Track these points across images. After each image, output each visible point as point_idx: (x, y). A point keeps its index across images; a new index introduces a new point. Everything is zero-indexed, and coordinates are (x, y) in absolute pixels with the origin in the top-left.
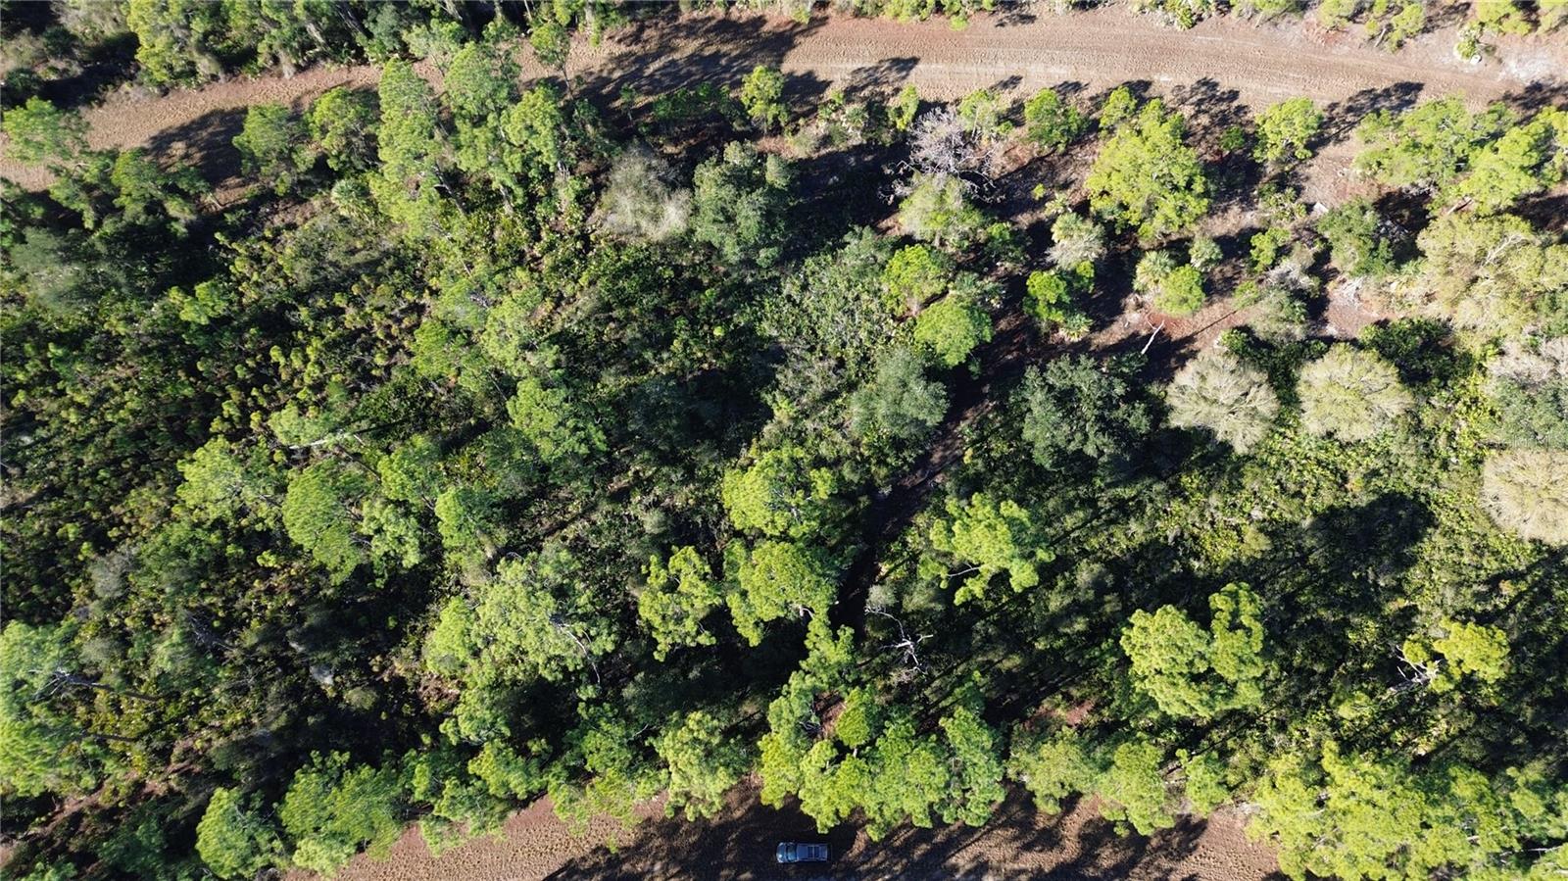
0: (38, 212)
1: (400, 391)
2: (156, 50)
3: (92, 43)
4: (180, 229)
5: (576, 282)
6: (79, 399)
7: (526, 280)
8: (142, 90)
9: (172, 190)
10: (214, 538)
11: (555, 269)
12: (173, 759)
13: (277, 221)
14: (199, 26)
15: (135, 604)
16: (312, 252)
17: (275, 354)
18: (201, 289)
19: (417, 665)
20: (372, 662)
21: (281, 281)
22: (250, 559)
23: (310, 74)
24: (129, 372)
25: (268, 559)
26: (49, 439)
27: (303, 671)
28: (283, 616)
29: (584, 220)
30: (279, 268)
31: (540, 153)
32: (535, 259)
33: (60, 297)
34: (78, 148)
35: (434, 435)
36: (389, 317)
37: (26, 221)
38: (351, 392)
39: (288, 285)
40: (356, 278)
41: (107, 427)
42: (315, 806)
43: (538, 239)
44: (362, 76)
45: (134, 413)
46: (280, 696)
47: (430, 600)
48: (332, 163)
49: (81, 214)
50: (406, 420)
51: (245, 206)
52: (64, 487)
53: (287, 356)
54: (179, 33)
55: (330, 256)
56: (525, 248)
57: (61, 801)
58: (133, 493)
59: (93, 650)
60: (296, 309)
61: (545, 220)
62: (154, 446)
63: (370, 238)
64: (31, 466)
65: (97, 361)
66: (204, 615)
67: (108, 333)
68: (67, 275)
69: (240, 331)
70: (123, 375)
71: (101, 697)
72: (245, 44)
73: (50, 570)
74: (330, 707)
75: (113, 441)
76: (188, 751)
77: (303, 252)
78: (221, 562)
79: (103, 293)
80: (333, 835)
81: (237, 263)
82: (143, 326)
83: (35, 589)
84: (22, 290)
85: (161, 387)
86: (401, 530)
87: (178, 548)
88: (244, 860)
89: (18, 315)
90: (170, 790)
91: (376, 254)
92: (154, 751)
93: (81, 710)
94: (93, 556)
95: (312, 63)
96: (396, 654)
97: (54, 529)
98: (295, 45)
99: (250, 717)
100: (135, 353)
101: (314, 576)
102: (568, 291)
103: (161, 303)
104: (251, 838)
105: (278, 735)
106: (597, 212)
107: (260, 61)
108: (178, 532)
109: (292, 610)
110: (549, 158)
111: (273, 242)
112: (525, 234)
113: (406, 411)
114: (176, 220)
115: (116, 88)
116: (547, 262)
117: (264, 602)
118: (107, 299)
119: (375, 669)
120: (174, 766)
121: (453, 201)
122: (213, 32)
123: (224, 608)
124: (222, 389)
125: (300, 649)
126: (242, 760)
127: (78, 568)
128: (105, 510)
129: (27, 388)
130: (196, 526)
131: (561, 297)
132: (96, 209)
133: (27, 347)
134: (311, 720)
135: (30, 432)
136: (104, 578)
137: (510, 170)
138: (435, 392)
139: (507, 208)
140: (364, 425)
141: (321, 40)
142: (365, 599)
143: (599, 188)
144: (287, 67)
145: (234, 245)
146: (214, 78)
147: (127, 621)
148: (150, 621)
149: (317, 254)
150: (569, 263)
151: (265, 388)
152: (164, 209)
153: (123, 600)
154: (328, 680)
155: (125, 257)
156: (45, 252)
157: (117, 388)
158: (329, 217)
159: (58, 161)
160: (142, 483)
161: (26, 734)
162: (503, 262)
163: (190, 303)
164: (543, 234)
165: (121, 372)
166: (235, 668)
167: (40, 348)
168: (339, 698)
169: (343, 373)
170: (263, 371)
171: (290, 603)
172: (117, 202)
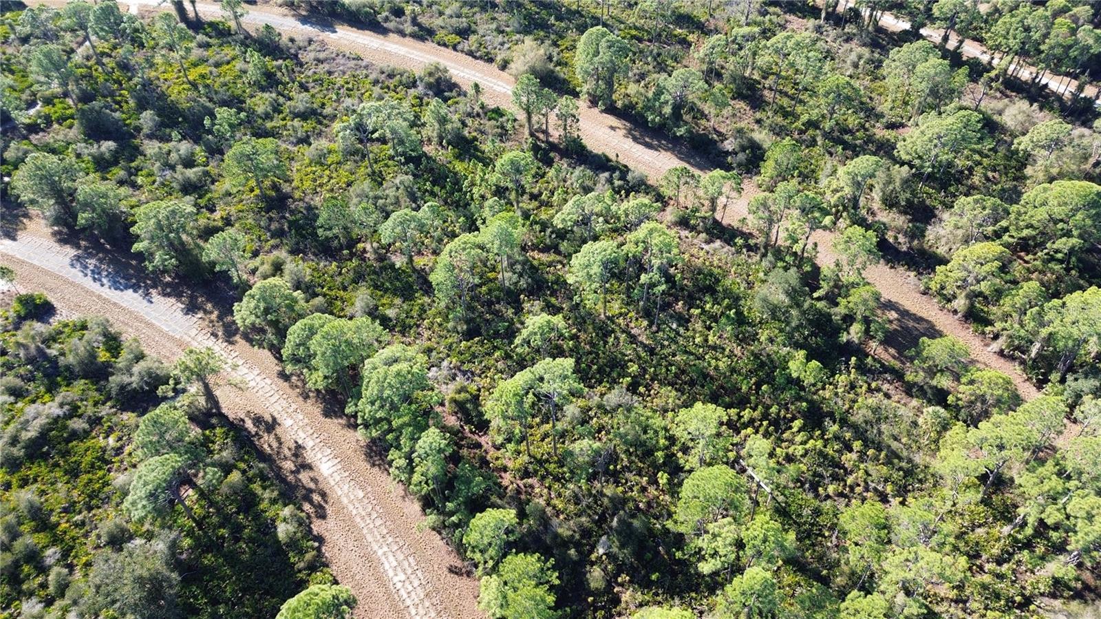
0: (808, 268)
1: (817, 512)
2: (949, 274)
3: (926, 247)
4: (844, 338)
5: (986, 608)
6: (710, 338)
7: (960, 567)
8: (917, 282)
9: (867, 321)
10: (662, 442)
11: (984, 587)
12: (525, 481)
13: (885, 387)
14: (984, 287)
15: (606, 419)
16: (879, 416)
17: (797, 424)
18: (814, 364)
19: (632, 608)
20: (624, 576)
21: (847, 406)
22: (658, 468)
23: (1002, 360)
24: (740, 354)
25: (663, 478)
26: (681, 336)
27: (601, 532)
28: (631, 505)
29: (1042, 595)
30: (855, 401)
31: (1076, 532)
32: (981, 568)
33: (765, 300)
34: (860, 266)
35: (798, 549)
36: (866, 483)
37: (799, 267)
38: (798, 480)
39: (847, 411)
40: (879, 449)
41: (701, 358)
42: (520, 575)
43: (999, 563)
44: (1027, 390)
45: (716, 368)
46: (581, 526)
47: (682, 598)
48: (950, 399)
49: (820, 288)
50: (799, 525)
51: (883, 365)
52: (656, 354)
53: (799, 431)
54: (970, 280)
55: (884, 427)
56: (984, 557)
57: (485, 433)
58: (670, 388)
59: (572, 410)
60: (834, 422)
61: (1019, 562)
62: (703, 386)
63: (913, 445)
64: (661, 334)
65: (737, 337)
66: (613, 457)
67: (757, 334)
68: (781, 298)
69: (799, 398)
70: (736, 352)
71: (547, 427)
72: (992, 317)
73: (608, 369)
74: (584, 560)
75: (694, 365)
76: (532, 487)
77: (876, 410)
78: (649, 452)
79: (779, 321)
80: (505, 597)
81: (843, 377)
82: (771, 348)
83: (595, 367)
84: (757, 284)
85: (740, 374)
86: (722, 552)
87: (647, 426)
88: (477, 547)
89: (742, 289)
90: (506, 488)
91: (905, 453)
92: (526, 468)
93: (538, 420)
94: (624, 386)
95: (1012, 358)
96: (635, 590)
97: (631, 360)
98: (1016, 342)
99: (563, 513)
100: (753, 351)
101: (664, 512)
102: (972, 605)
103: (792, 350)
104: (490, 544)
105: (556, 535)
106: (1057, 603)
107: (988, 329)
108: (657, 422)
109: (637, 508)
110: (1077, 542)
111: (870, 390)
112: (996, 551)
113: (805, 523)
114: (849, 333)
115: (909, 269)
116: (987, 578)
117: (635, 489)
118: (777, 324)
119: (620, 580)
120: (521, 483)
121: (982, 488)
122: (985, 298)
123: (623, 467)
124: (756, 406)
125: (615, 523)
126: (534, 520)
127: (614, 382)
128: (652, 380)
129: (704, 312)
130: (666, 430)
131: (965, 602)
132: (827, 293)
133: (726, 301)
134: (572, 552)
135: (679, 325)
136: (615, 396)
137: (1043, 516)
138: (831, 536)
139: (1007, 529)
140: (781, 498)
141: (1033, 355)
142: (662, 552)
143: (1078, 595)
144: (995, 346)
145: (853, 371)
146: (955, 312)
147: (595, 419)
148: (599, 431)
149: (879, 419)
150: (998, 597)
151: (772, 428)
152: (851, 325)
153: (606, 412)
154: (601, 551)
155: (808, 320)
156: (787, 282)
157: (727, 352)
158: (911, 414)
159: (844, 263)
160: (677, 390)
161: (515, 395)
162: (961, 545)
163: (801, 363)
164: (1006, 566)
165: (738, 351)
166: (589, 490)
167: (729, 308)
168: (592, 564)
169: (808, 470)
170: (782, 423)
171: (641, 505)
172: (839, 299)
